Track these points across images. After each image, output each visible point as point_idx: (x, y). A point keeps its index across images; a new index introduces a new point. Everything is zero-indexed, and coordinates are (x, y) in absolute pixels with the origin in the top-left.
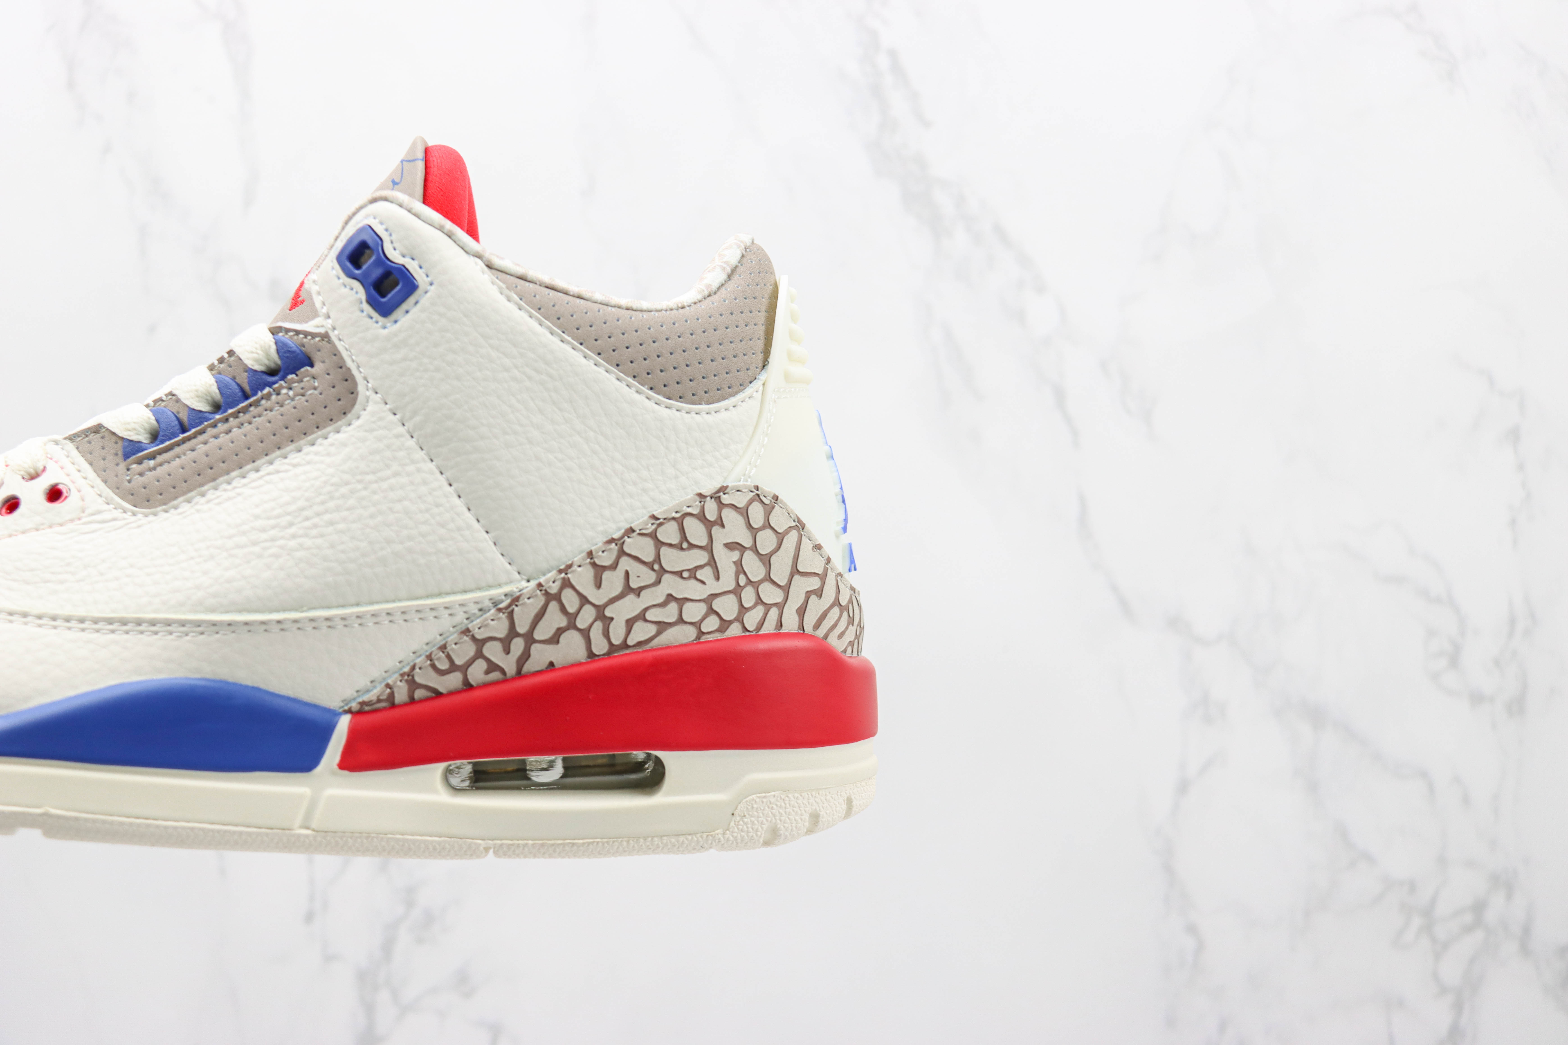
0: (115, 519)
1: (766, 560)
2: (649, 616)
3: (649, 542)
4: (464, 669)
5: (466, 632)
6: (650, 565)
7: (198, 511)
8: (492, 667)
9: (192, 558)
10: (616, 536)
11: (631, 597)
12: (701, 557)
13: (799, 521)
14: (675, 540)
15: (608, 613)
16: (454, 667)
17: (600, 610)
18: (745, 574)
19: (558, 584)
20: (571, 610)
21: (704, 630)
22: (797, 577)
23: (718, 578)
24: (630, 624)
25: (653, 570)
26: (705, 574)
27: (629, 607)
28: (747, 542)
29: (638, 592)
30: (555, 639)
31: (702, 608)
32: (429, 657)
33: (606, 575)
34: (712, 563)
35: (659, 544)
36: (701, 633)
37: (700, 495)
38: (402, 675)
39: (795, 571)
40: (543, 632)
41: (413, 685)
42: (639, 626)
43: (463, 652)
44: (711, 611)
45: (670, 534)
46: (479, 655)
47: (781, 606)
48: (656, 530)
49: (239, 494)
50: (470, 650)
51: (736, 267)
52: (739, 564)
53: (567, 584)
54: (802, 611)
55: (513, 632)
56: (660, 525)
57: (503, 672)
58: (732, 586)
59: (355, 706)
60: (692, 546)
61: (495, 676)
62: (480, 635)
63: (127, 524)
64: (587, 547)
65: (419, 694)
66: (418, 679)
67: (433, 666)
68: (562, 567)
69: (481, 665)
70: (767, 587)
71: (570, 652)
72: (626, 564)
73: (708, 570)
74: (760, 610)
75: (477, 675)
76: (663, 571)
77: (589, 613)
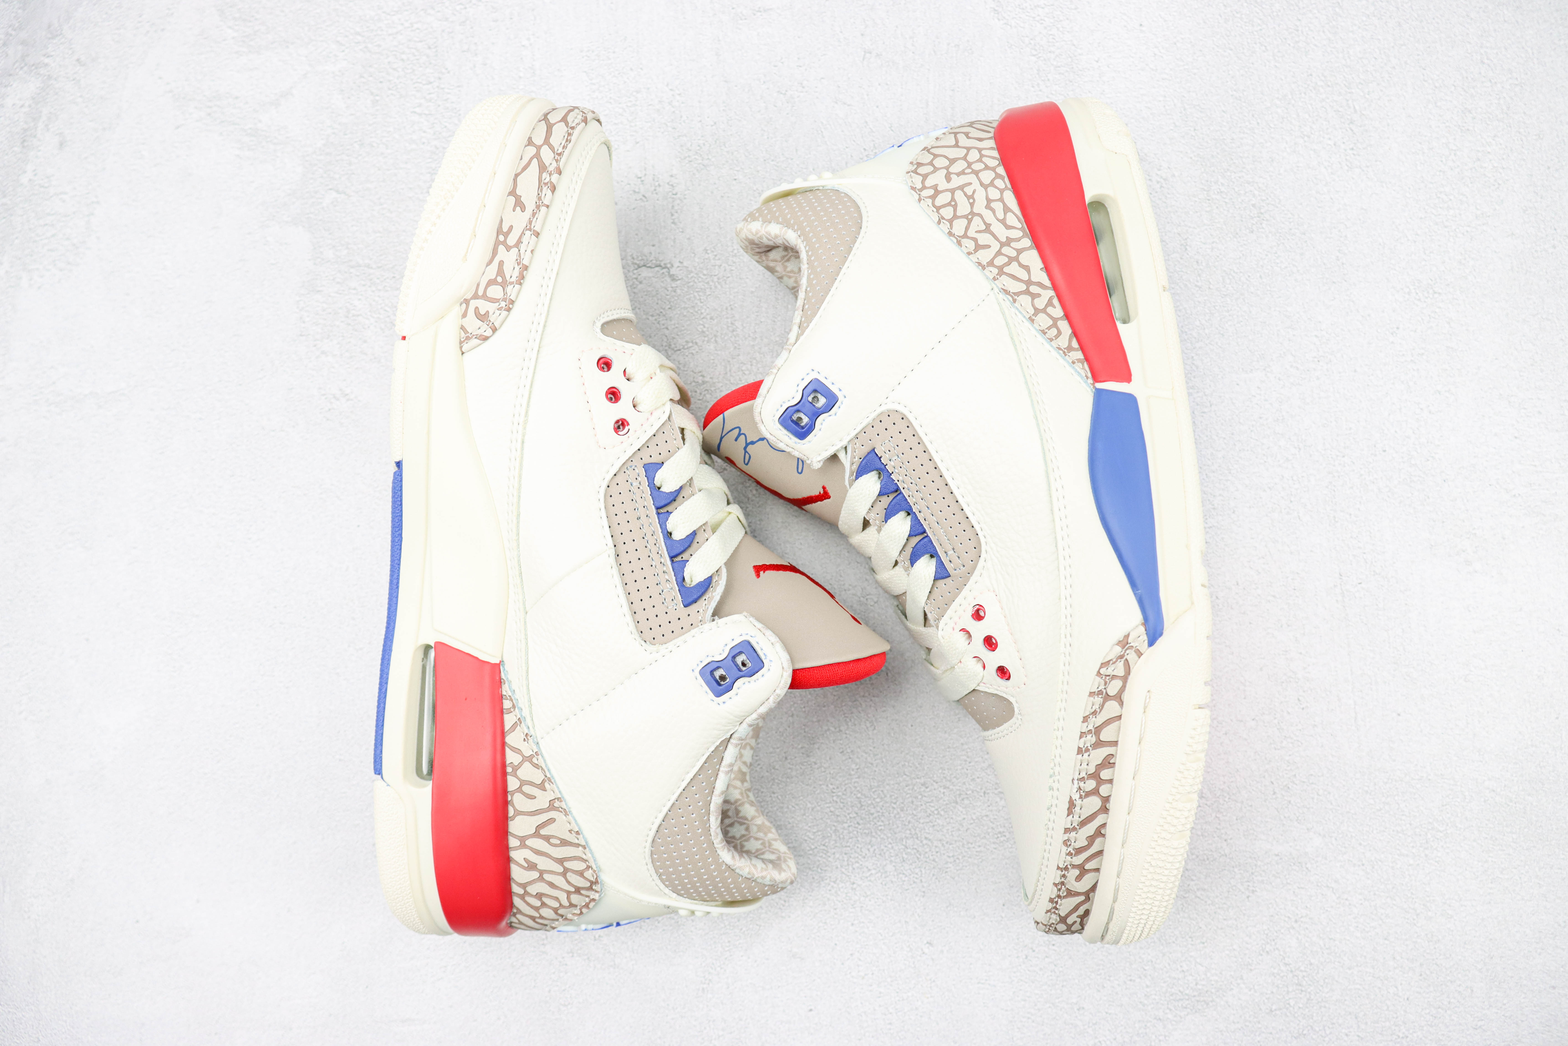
1: (952, 161)
2: (1001, 216)
3: (955, 222)
4: (1055, 320)
5: (1032, 320)
6: (970, 221)
8: (1050, 303)
10: (955, 241)
11: (991, 228)
12: (959, 195)
13: (924, 150)
14: (951, 209)
15: (1004, 240)
16: (1055, 325)
17: (1002, 245)
18: (964, 170)
19: (991, 269)
20: (1006, 260)
21: (1004, 186)
22: (960, 144)
23: (971, 184)
24: (1008, 227)
25: (972, 218)
26: (969, 190)
28: (945, 171)
29: (988, 226)
30: (1027, 268)
31: (991, 189)
32: (1051, 340)
34: (961, 188)
35: (955, 217)
36: (1006, 188)
37: (920, 200)
38: (1066, 355)
39: (957, 145)
40: (1024, 276)
41: (1070, 348)
42: (1009, 222)
43: (1043, 321)
44: (992, 184)
45: (948, 213)
46: (1044, 311)
47: (980, 150)
48: (946, 220)
50: (1042, 317)
52: (958, 174)
53: (991, 263)
54: (980, 140)
55: (1027, 292)
56: (943, 218)
57: (1052, 298)
58: (973, 176)
59: (1091, 381)
60: (953, 199)
61: (1056, 301)
62: (1032, 311)
63: (994, 555)
64: (965, 257)
65: (1075, 344)
66: (1066, 345)
67: (1057, 337)
68: (980, 267)
69: (1050, 310)
70: (969, 158)
71: (1032, 258)
72: (971, 233)
73: (966, 189)
74: (984, 159)
75: (1058, 312)
76: (973, 214)
77: (1006, 250)
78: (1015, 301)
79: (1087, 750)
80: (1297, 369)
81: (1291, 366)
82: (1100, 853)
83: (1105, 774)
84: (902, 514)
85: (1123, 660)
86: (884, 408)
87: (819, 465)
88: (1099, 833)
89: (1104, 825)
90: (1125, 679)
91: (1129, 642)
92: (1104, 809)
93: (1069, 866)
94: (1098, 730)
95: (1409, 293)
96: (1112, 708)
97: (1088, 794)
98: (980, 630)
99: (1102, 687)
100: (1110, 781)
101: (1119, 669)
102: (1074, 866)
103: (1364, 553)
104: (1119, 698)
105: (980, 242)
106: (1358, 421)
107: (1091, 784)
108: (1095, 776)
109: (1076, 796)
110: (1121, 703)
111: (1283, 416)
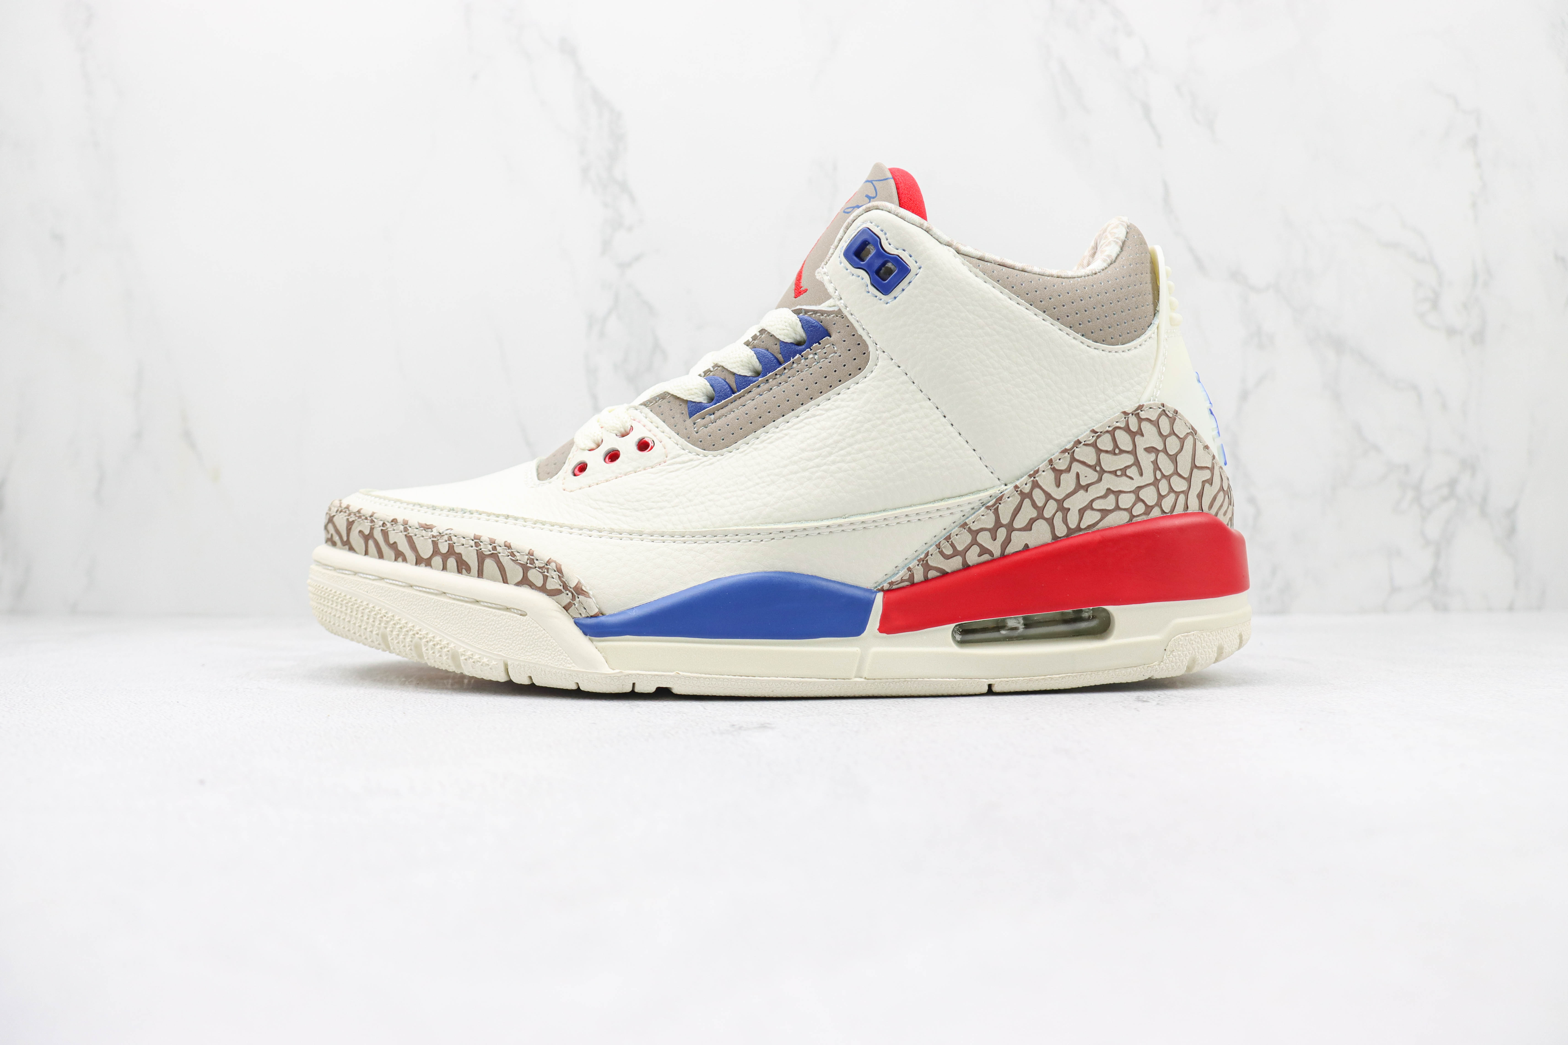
0: (691, 460)
1: (1174, 459)
2: (1095, 505)
3: (1092, 450)
4: (963, 554)
5: (964, 525)
6: (1093, 468)
7: (756, 449)
8: (984, 551)
9: (758, 484)
10: (1068, 447)
11: (1082, 492)
12: (1128, 460)
13: (1193, 428)
14: (1110, 448)
15: (1066, 505)
16: (956, 553)
17: (1060, 502)
18: (1160, 470)
19: (1029, 485)
20: (1040, 504)
21: (1135, 514)
22: (1195, 471)
23: (1141, 475)
24: (1082, 512)
25: (1096, 471)
26: (1133, 472)
27: (1080, 500)
28: (1160, 447)
29: (1086, 488)
30: (1028, 527)
31: (1132, 497)
32: (938, 546)
33: (1064, 477)
34: (1137, 463)
35: (1099, 451)
36: (1132, 516)
37: (1125, 413)
38: (919, 561)
39: (1194, 466)
40: (1019, 523)
41: (927, 567)
42: (1088, 513)
43: (963, 540)
44: (1139, 499)
45: (1105, 443)
46: (974, 542)
47: (1186, 493)
48: (1096, 441)
49: (786, 435)
50: (968, 538)
51: (1125, 241)
52: (1155, 463)
53: (1036, 485)
54: (1200, 496)
55: (998, 524)
56: (1098, 437)
57: (991, 554)
58: (1152, 480)
59: (886, 586)
60: (1122, 452)
61: (986, 557)
62: (974, 527)
63: (701, 463)
64: (1047, 457)
65: (932, 574)
66: (931, 563)
67: (941, 553)
68: (1032, 473)
69: (975, 550)
70: (1175, 480)
71: (1040, 536)
72: (1076, 467)
73: (1134, 469)
74: (1172, 496)
75: (973, 557)
76: (1103, 471)
77: (1053, 506)
78: (988, 508)
79: (477, 545)
82: (381, 556)
83: (452, 562)
84: (758, 366)
85: (561, 588)
88: (399, 556)
89: (405, 560)
90: (543, 589)
91: (579, 596)
92: (419, 561)
93: (373, 524)
94: (494, 556)
96: (515, 573)
97: (435, 544)
98: (627, 447)
99: (537, 563)
100: (444, 568)
101: (553, 584)
102: (372, 529)
104: (524, 581)
107: (444, 548)
108: (451, 551)
109: (435, 533)
110: (518, 584)
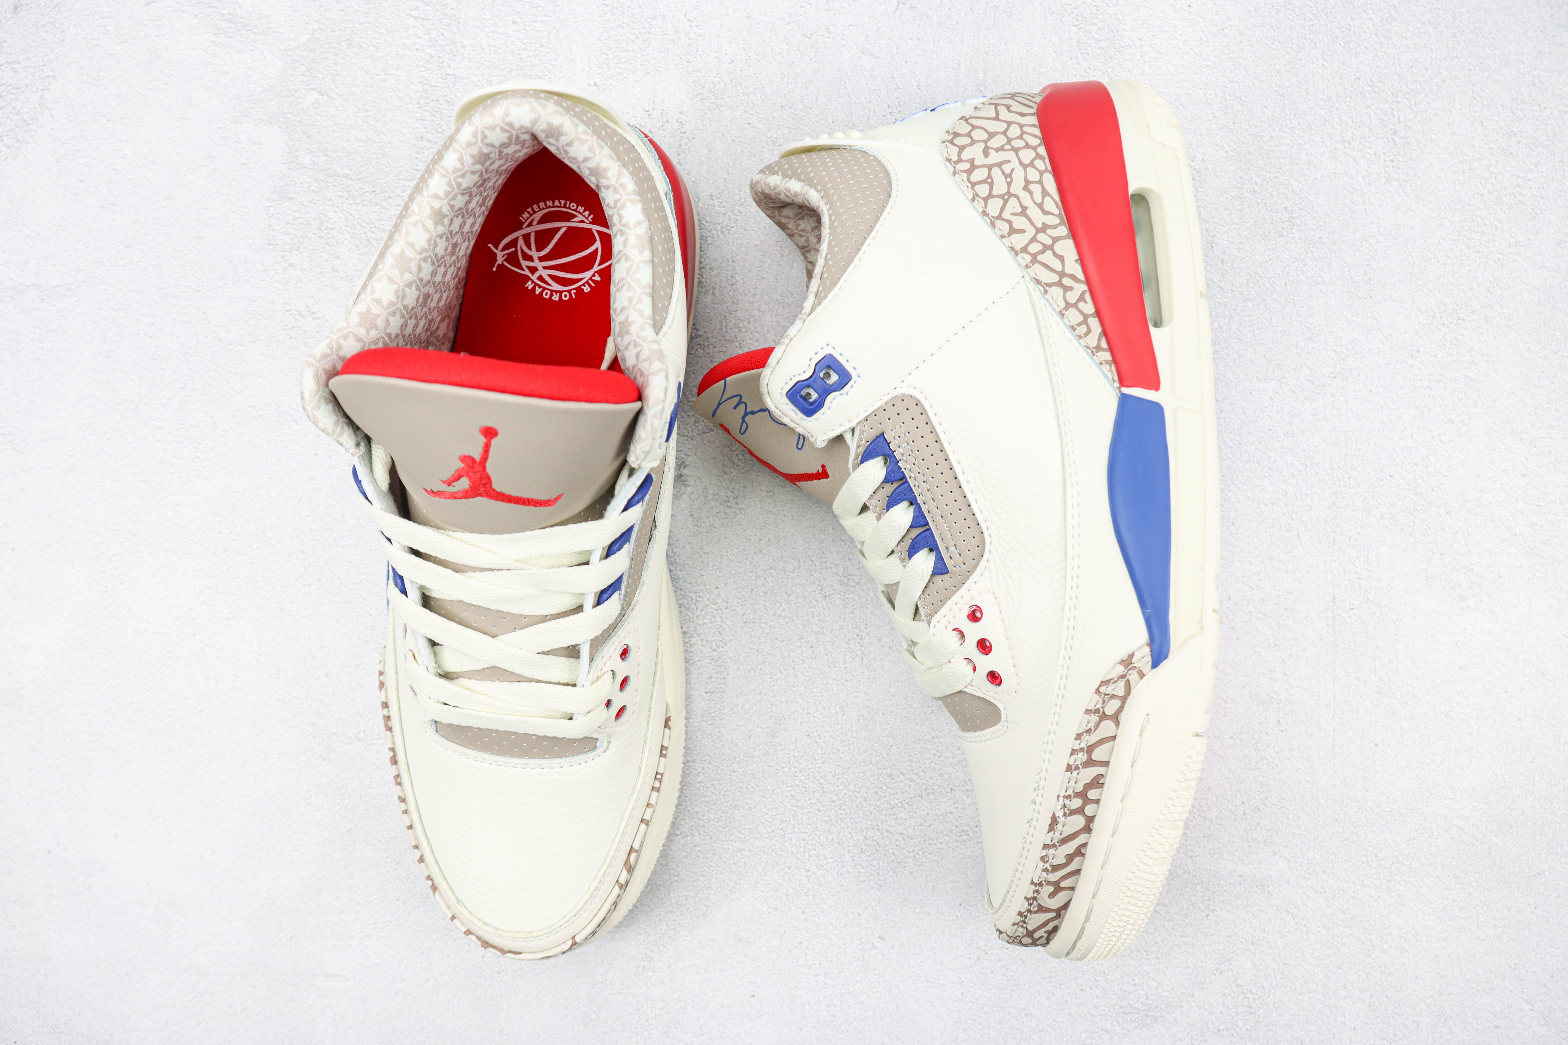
0: (994, 566)
1: (992, 135)
2: (1039, 201)
3: (990, 201)
4: (1086, 317)
5: (1062, 314)
6: (1006, 202)
8: (1082, 298)
10: (989, 221)
11: (1028, 212)
12: (996, 171)
13: (961, 119)
14: (986, 187)
15: (1040, 225)
16: (1085, 322)
17: (1038, 231)
18: (1003, 146)
19: (1024, 255)
20: (1041, 247)
21: (1044, 168)
22: (1000, 117)
23: (1009, 161)
24: (1045, 213)
25: (1008, 199)
26: (1007, 168)
27: (1035, 214)
28: (983, 145)
29: (1024, 208)
30: (1061, 259)
31: (1030, 170)
32: (1080, 337)
33: (1016, 226)
34: (999, 165)
35: (991, 195)
36: (1046, 170)
37: (954, 173)
38: (1094, 355)
39: (997, 118)
40: (1057, 265)
41: (1098, 348)
42: (1046, 208)
43: (1074, 316)
44: (1031, 164)
45: (983, 190)
46: (1075, 306)
47: (1021, 126)
48: (981, 198)
50: (1072, 312)
52: (997, 150)
53: (1024, 250)
54: (1022, 115)
55: (1059, 284)
56: (978, 196)
57: (1083, 294)
58: (1013, 153)
59: (1117, 384)
60: (990, 176)
61: (1088, 297)
62: (1063, 305)
63: (998, 556)
64: (998, 239)
65: (1104, 344)
66: (1095, 345)
67: (1086, 334)
68: (1013, 253)
69: (1081, 305)
70: (1010, 134)
71: (1068, 248)
72: (1006, 215)
73: (1004, 167)
74: (1025, 136)
75: (1089, 307)
76: (1008, 193)
77: (1041, 237)
78: (1046, 292)
79: (1077, 768)
80: (1313, 383)
81: (1307, 380)
82: (1077, 872)
83: (1092, 794)
84: (905, 504)
85: (1124, 680)
86: (898, 392)
87: (824, 445)
88: (1079, 852)
89: (1085, 845)
90: (1124, 699)
91: (1133, 662)
92: (1087, 829)
93: (1043, 882)
94: (1090, 749)
95: (1433, 317)
96: (1107, 728)
97: (1073, 812)
98: (974, 632)
99: (1099, 706)
100: (1097, 802)
101: (1119, 689)
102: (1049, 883)
103: (1360, 579)
104: (1116, 718)
105: (1015, 226)
106: (1368, 444)
107: (1077, 803)
108: (1082, 795)
109: (1060, 813)
110: (1117, 724)
111: (1293, 430)
